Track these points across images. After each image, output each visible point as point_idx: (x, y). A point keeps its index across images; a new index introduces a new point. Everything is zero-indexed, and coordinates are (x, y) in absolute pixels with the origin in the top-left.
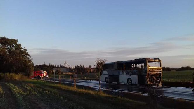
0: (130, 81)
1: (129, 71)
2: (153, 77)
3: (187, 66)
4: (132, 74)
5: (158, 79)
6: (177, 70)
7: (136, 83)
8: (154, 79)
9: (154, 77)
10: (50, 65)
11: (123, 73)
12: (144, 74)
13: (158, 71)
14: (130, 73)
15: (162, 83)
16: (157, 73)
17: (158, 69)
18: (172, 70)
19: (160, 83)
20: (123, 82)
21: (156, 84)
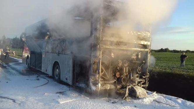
4: (61, 50)
5: (134, 72)
8: (121, 70)
15: (147, 85)
19: (142, 85)
20: (46, 71)
21: (128, 88)
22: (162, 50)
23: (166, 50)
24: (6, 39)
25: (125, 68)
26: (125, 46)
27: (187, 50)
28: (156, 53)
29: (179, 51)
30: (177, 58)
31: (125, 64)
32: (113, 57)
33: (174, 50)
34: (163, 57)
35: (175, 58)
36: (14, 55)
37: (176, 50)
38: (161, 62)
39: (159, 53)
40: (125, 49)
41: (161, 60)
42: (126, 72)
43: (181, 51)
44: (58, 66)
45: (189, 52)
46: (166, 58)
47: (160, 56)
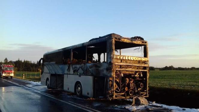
0: (79, 88)
1: (78, 66)
2: (128, 81)
3: (171, 66)
4: (82, 72)
5: (138, 86)
6: (160, 69)
7: (88, 94)
8: (128, 86)
9: (130, 80)
10: (24, 61)
11: (70, 71)
12: (105, 72)
13: (138, 67)
14: (81, 71)
15: (148, 96)
16: (136, 72)
17: (139, 62)
18: (156, 70)
19: (144, 96)
20: (68, 89)
21: (134, 98)
22: (166, 68)
23: (171, 68)
24: (8, 61)
25: (131, 84)
26: (131, 68)
27: (192, 67)
28: (161, 71)
29: (184, 68)
30: (181, 75)
31: (131, 81)
32: (123, 76)
33: (179, 68)
34: (167, 75)
35: (180, 76)
36: (24, 78)
37: (181, 67)
38: (165, 80)
39: (164, 71)
40: (130, 70)
41: (165, 78)
42: (132, 87)
43: (186, 68)
44: (79, 85)
45: (194, 69)
46: (170, 76)
47: (164, 74)
